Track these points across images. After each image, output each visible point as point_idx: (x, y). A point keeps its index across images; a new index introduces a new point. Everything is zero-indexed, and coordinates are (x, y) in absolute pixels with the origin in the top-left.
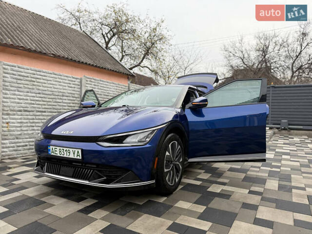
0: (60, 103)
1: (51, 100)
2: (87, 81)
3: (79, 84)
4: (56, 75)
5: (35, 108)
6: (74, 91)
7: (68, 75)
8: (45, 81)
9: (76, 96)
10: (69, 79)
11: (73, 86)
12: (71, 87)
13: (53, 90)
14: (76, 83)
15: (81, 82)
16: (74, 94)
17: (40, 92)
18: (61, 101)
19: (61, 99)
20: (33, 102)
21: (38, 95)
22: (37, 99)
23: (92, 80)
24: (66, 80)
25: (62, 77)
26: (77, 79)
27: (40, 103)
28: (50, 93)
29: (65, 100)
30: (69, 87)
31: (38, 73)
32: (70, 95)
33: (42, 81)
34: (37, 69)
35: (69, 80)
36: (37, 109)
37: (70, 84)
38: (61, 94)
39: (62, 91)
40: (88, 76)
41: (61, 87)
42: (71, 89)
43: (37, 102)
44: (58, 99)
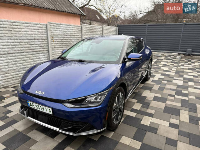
0: (33, 44)
1: (26, 43)
2: (51, 26)
3: (45, 28)
4: (27, 24)
5: (15, 50)
6: (42, 34)
7: (37, 23)
8: (20, 30)
9: (44, 38)
12: (40, 32)
13: (27, 35)
14: (43, 28)
15: (47, 27)
16: (42, 37)
17: (18, 38)
19: (33, 42)
20: (13, 47)
21: (16, 41)
22: (16, 44)
23: (55, 25)
24: (35, 27)
25: (33, 25)
26: (43, 25)
27: (19, 46)
28: (25, 38)
29: (37, 42)
30: (38, 32)
31: (14, 24)
32: (40, 38)
33: (17, 30)
34: (13, 20)
35: (38, 27)
36: (17, 51)
37: (38, 29)
38: (33, 38)
39: (33, 35)
40: (51, 22)
41: (33, 33)
43: (17, 46)
44: (32, 42)
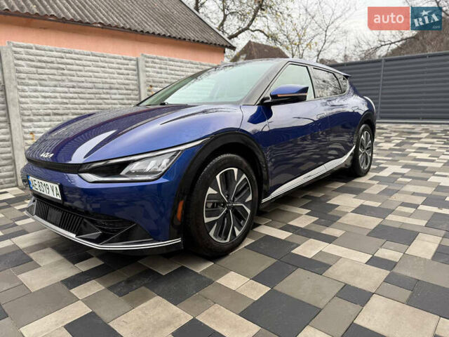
0: (108, 99)
1: (92, 96)
2: (147, 62)
3: (135, 67)
4: (96, 56)
5: (69, 109)
6: (127, 79)
7: (116, 55)
8: (81, 68)
9: (132, 87)
10: (119, 61)
11: (127, 72)
12: (122, 74)
13: (94, 80)
14: (130, 66)
15: (137, 65)
16: (127, 84)
17: (75, 84)
18: (108, 96)
19: (107, 93)
20: (65, 101)
21: (71, 90)
22: (71, 95)
23: (157, 61)
24: (113, 63)
25: (107, 59)
26: (131, 60)
27: (76, 101)
28: (90, 85)
29: (115, 94)
30: (119, 74)
31: (67, 55)
32: (123, 86)
33: (75, 67)
34: (66, 49)
35: (118, 64)
36: (73, 111)
37: (120, 69)
38: (107, 86)
39: (108, 80)
40: (148, 55)
41: (106, 75)
42: (122, 76)
43: (72, 100)
44: (104, 93)
